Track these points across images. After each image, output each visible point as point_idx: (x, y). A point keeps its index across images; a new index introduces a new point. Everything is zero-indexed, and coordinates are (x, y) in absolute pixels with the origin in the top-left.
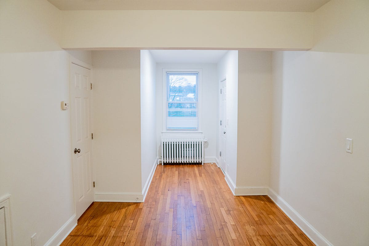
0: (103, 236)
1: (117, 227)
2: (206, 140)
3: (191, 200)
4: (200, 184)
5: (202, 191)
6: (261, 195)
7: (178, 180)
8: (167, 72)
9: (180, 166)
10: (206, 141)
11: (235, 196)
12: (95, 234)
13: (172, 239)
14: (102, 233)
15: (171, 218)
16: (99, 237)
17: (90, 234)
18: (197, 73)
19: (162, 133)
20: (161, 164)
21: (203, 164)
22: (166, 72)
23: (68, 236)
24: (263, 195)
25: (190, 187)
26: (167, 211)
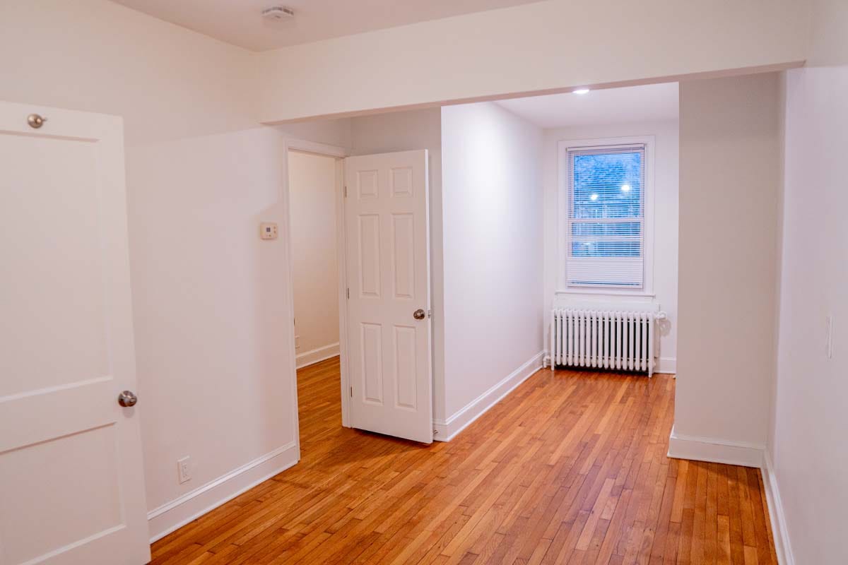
0: (324, 490)
1: (360, 479)
2: (662, 316)
3: (552, 452)
4: (605, 420)
5: (596, 438)
6: (743, 465)
7: (563, 403)
8: (568, 150)
9: (591, 375)
10: (664, 318)
11: (668, 458)
12: (313, 485)
13: (445, 521)
14: (328, 484)
15: (478, 480)
16: (316, 491)
17: (306, 483)
18: (642, 145)
19: (557, 293)
20: (549, 367)
21: (650, 376)
22: (566, 149)
23: (270, 479)
24: (747, 465)
25: (574, 425)
26: (481, 466)
